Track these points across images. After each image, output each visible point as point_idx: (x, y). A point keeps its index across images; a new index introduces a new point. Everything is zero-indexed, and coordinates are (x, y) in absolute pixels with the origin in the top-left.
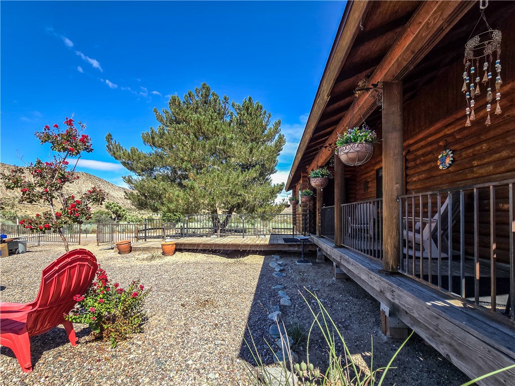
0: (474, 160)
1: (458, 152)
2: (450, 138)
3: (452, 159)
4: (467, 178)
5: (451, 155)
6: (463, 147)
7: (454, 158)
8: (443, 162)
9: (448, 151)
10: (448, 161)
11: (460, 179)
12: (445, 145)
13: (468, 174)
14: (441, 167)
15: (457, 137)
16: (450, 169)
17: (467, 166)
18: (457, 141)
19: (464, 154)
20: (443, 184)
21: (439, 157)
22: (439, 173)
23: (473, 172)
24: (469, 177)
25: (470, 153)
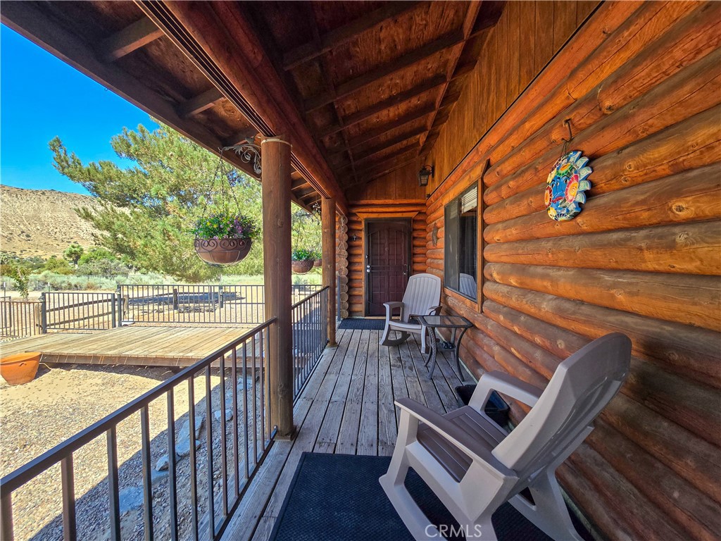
0: (678, 193)
1: (609, 162)
2: (583, 111)
3: (586, 186)
4: (643, 266)
5: (585, 172)
6: (630, 138)
7: (593, 184)
8: (559, 198)
9: (574, 157)
10: (575, 193)
11: (614, 265)
12: (568, 138)
13: (648, 255)
14: (552, 213)
15: (608, 103)
16: (579, 220)
17: (645, 215)
18: (608, 119)
19: (631, 167)
20: (560, 268)
21: (549, 180)
22: (549, 230)
23: (671, 247)
24: (651, 266)
25: (659, 162)
